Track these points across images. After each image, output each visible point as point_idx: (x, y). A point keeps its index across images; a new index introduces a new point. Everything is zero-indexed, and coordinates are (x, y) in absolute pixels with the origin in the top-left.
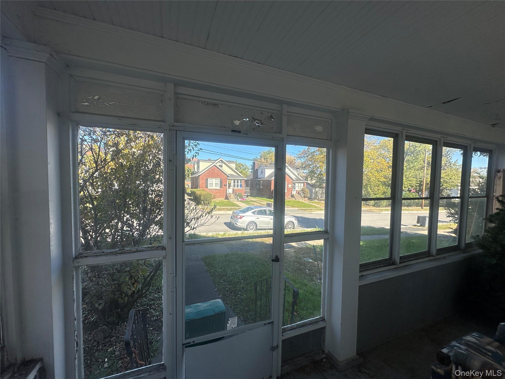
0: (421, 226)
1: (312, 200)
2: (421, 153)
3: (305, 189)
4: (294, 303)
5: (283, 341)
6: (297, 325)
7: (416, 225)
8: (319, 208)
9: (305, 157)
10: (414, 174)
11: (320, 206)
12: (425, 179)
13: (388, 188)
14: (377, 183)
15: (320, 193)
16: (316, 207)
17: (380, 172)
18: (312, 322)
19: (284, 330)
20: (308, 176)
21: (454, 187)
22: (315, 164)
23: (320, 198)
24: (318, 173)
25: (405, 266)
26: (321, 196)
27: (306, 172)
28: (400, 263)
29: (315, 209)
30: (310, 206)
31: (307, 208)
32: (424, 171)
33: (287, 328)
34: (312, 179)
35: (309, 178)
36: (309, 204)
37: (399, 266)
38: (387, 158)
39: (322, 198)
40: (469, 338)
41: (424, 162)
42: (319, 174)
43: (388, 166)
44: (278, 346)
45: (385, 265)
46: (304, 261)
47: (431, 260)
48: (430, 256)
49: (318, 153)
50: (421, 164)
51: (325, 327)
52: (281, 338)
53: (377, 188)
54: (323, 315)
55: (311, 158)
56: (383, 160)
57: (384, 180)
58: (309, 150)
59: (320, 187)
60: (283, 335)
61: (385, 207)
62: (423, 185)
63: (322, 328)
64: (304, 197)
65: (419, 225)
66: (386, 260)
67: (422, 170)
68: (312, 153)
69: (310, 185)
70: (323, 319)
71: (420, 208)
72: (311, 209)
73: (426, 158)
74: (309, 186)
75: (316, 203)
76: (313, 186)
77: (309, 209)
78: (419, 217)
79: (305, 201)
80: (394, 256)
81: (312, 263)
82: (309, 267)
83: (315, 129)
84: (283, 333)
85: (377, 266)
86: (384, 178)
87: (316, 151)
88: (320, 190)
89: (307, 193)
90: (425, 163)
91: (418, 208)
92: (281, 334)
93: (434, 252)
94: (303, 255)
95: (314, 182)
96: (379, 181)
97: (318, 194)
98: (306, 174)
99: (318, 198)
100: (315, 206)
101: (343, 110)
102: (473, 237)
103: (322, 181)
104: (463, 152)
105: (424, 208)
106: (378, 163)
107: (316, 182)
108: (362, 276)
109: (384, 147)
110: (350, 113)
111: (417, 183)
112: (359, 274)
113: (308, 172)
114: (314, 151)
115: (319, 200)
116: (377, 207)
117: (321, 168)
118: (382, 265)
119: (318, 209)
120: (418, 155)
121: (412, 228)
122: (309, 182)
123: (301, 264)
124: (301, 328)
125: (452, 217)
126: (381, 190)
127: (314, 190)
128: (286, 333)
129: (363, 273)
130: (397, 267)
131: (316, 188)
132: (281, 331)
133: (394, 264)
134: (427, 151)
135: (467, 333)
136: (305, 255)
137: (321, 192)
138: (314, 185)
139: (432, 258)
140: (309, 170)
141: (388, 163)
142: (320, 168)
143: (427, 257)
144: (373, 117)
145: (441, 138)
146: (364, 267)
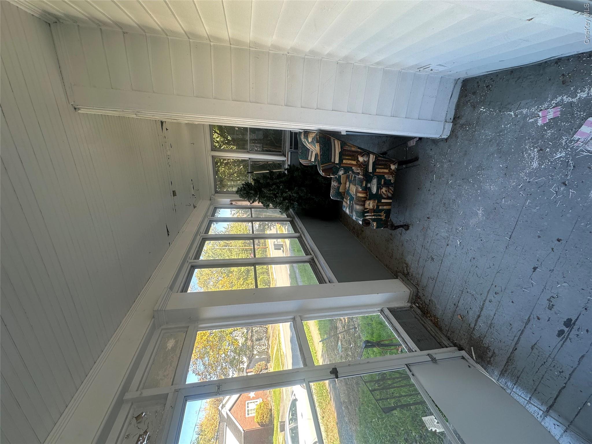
0: (282, 247)
1: (270, 357)
2: (215, 251)
3: (255, 369)
4: (379, 344)
5: (421, 350)
6: (398, 337)
7: (283, 250)
8: (278, 345)
9: (211, 378)
10: (235, 255)
11: (276, 344)
12: (240, 247)
13: (250, 275)
14: (245, 286)
15: (260, 348)
16: (277, 350)
17: (233, 284)
18: (390, 322)
19: (410, 350)
20: (237, 369)
21: (246, 228)
22: (222, 361)
23: (266, 346)
24: (233, 354)
25: (312, 251)
26: (263, 345)
27: (231, 372)
28: (311, 255)
29: (280, 350)
30: (277, 359)
31: (280, 361)
32: (233, 249)
33: (406, 347)
34: (242, 362)
35: (241, 366)
36: (275, 360)
37: (314, 255)
38: (218, 279)
39: (266, 344)
40: (348, 211)
41: (224, 249)
42: (235, 352)
43: (227, 277)
44: (428, 355)
45: (315, 265)
46: (342, 351)
47: (304, 235)
48: (301, 236)
49: (206, 359)
50: (226, 251)
51: (389, 309)
52: (419, 352)
53: (250, 285)
54: (378, 312)
55: (212, 367)
56: (220, 282)
57: (241, 279)
58: (200, 373)
59: (253, 348)
60: (416, 351)
61: (269, 276)
62: (246, 249)
63: (390, 311)
64: (267, 369)
65: (282, 249)
66: (311, 265)
67: (232, 250)
68: (206, 368)
69: (250, 363)
70: (382, 311)
71: (267, 248)
72: (281, 355)
73: (220, 248)
74: (251, 365)
75: (272, 352)
76: (250, 359)
77: (281, 359)
78: (275, 249)
79: (271, 367)
80: (306, 260)
81: (342, 342)
82: (347, 344)
83: (170, 348)
84: (413, 351)
85: (319, 271)
86: (240, 279)
87: (202, 362)
88: (256, 348)
89: (260, 365)
90: (226, 249)
91: (268, 250)
92: (415, 353)
93: (297, 235)
94: (336, 355)
95: (245, 359)
96: (243, 284)
97: (262, 349)
98: (235, 372)
99: (266, 350)
100: (276, 352)
101: (154, 317)
102: (282, 214)
103: (244, 347)
104: (215, 223)
105: (267, 246)
106: (223, 287)
107: (246, 355)
108: (329, 282)
109: (206, 283)
110: (159, 309)
111: (245, 253)
112: (329, 284)
113: (231, 369)
114: (203, 364)
115: (268, 347)
116: (270, 283)
117: (227, 350)
118: (317, 267)
119: (280, 346)
120: (217, 254)
121: (286, 253)
122: (245, 366)
123: (347, 355)
124: (399, 331)
125: (270, 227)
126: (252, 281)
127: (257, 357)
128: (411, 348)
129: (327, 281)
130: (315, 257)
131: (253, 354)
132: (412, 354)
133: (313, 259)
134: (213, 248)
135: (345, 213)
136: (336, 352)
137: (258, 347)
138: (249, 357)
139: (302, 235)
140: (229, 367)
141: (224, 277)
142: (227, 352)
143: (302, 238)
144: (169, 287)
145: (200, 235)
146: (321, 280)
